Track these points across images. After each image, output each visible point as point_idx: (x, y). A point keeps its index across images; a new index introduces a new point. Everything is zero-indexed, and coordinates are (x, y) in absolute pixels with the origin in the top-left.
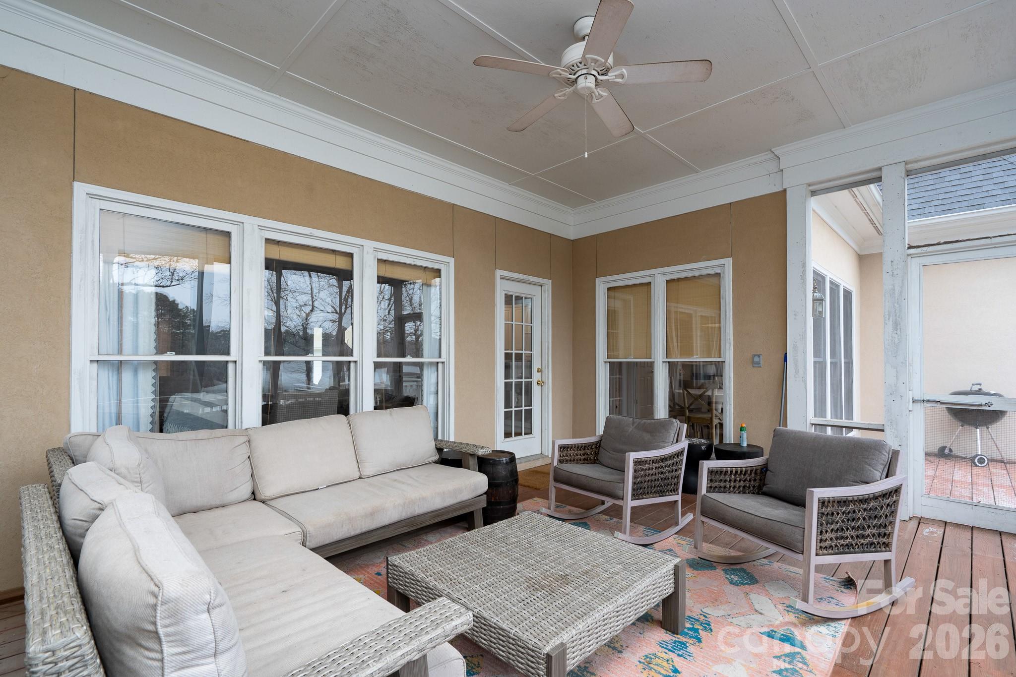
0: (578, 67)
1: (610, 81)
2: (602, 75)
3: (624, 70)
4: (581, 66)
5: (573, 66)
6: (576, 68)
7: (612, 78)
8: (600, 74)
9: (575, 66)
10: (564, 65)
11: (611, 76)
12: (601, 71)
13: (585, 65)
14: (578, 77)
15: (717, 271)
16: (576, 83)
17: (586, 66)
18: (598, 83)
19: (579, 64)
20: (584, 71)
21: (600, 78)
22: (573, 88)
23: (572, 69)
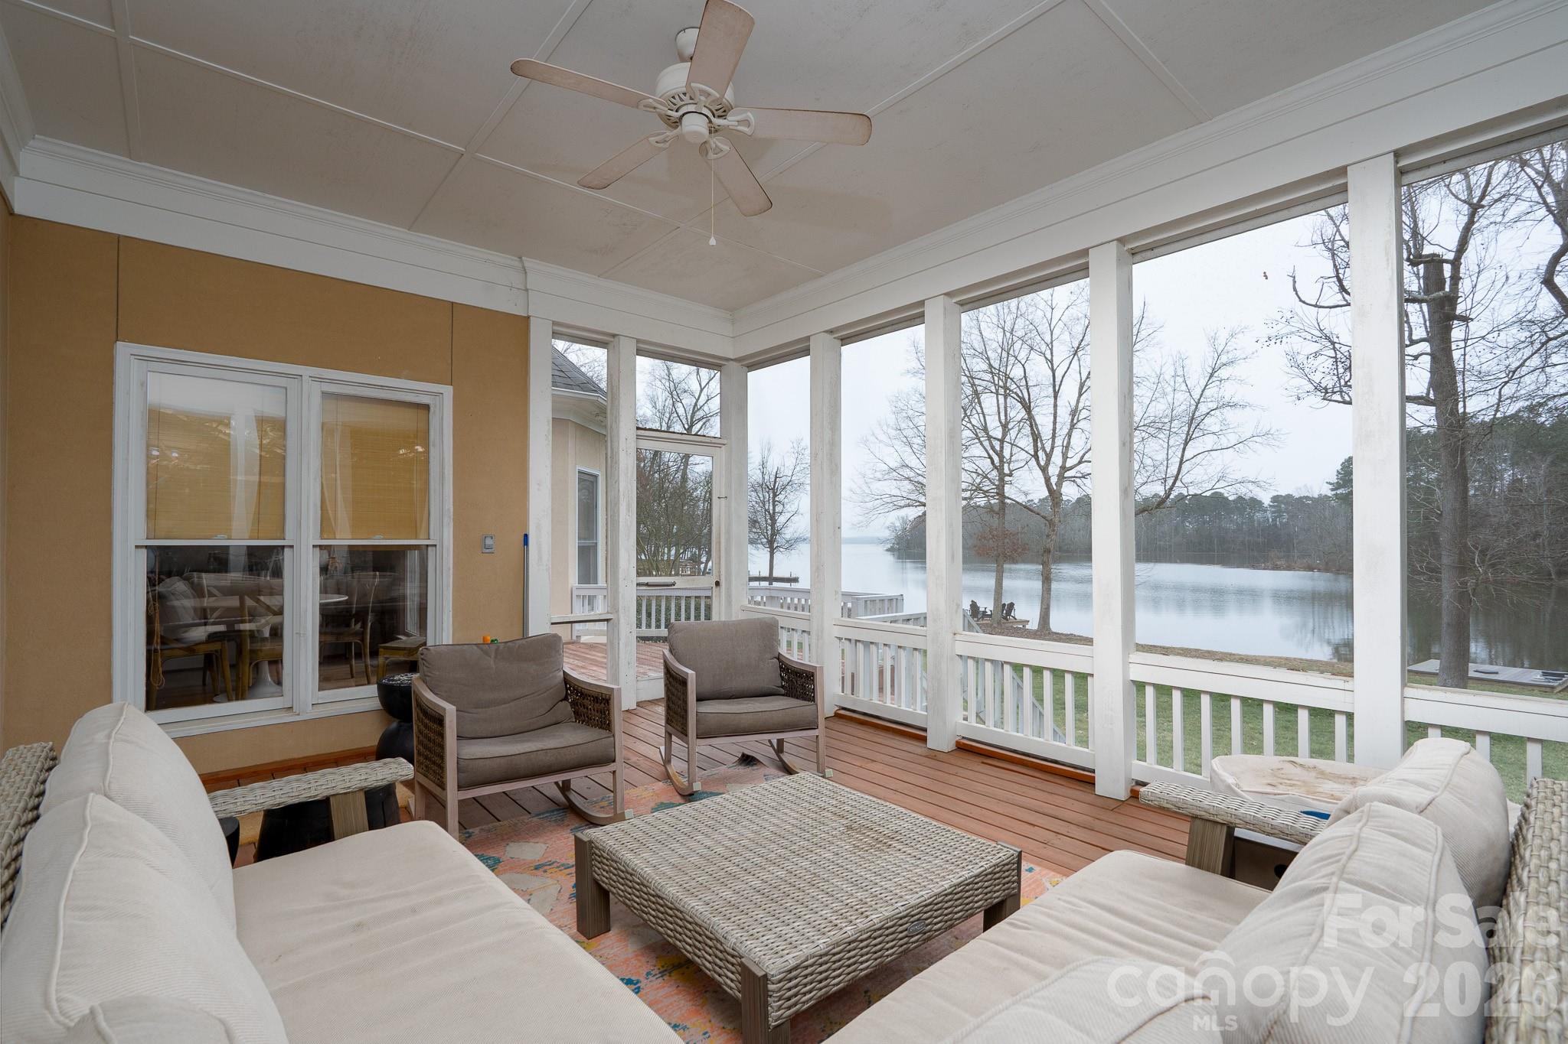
0: (681, 100)
1: (731, 127)
2: (719, 117)
3: (749, 114)
4: (686, 99)
5: (673, 97)
6: (677, 101)
7: (734, 123)
8: (716, 116)
9: (677, 97)
10: (660, 95)
11: (731, 120)
12: (717, 110)
13: (691, 99)
14: (684, 115)
15: (424, 399)
16: (681, 124)
17: (693, 99)
18: (713, 130)
19: (682, 96)
20: (691, 108)
21: (717, 121)
22: (675, 131)
23: (674, 101)
